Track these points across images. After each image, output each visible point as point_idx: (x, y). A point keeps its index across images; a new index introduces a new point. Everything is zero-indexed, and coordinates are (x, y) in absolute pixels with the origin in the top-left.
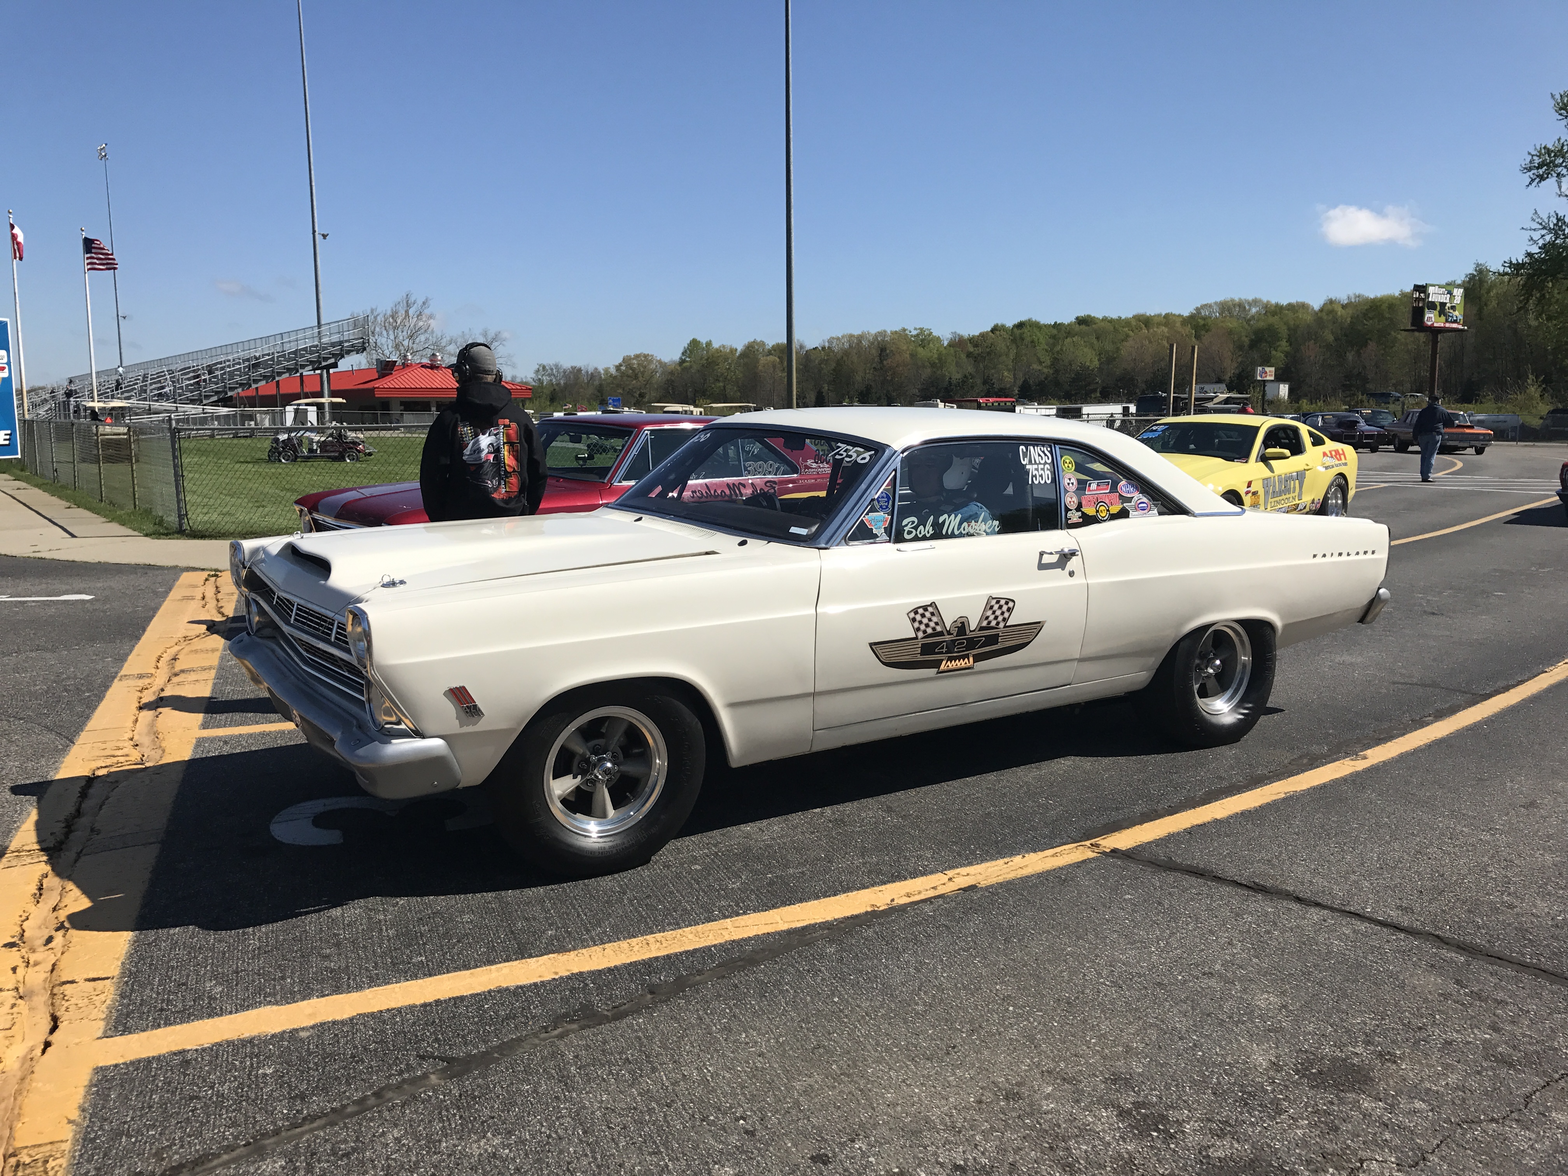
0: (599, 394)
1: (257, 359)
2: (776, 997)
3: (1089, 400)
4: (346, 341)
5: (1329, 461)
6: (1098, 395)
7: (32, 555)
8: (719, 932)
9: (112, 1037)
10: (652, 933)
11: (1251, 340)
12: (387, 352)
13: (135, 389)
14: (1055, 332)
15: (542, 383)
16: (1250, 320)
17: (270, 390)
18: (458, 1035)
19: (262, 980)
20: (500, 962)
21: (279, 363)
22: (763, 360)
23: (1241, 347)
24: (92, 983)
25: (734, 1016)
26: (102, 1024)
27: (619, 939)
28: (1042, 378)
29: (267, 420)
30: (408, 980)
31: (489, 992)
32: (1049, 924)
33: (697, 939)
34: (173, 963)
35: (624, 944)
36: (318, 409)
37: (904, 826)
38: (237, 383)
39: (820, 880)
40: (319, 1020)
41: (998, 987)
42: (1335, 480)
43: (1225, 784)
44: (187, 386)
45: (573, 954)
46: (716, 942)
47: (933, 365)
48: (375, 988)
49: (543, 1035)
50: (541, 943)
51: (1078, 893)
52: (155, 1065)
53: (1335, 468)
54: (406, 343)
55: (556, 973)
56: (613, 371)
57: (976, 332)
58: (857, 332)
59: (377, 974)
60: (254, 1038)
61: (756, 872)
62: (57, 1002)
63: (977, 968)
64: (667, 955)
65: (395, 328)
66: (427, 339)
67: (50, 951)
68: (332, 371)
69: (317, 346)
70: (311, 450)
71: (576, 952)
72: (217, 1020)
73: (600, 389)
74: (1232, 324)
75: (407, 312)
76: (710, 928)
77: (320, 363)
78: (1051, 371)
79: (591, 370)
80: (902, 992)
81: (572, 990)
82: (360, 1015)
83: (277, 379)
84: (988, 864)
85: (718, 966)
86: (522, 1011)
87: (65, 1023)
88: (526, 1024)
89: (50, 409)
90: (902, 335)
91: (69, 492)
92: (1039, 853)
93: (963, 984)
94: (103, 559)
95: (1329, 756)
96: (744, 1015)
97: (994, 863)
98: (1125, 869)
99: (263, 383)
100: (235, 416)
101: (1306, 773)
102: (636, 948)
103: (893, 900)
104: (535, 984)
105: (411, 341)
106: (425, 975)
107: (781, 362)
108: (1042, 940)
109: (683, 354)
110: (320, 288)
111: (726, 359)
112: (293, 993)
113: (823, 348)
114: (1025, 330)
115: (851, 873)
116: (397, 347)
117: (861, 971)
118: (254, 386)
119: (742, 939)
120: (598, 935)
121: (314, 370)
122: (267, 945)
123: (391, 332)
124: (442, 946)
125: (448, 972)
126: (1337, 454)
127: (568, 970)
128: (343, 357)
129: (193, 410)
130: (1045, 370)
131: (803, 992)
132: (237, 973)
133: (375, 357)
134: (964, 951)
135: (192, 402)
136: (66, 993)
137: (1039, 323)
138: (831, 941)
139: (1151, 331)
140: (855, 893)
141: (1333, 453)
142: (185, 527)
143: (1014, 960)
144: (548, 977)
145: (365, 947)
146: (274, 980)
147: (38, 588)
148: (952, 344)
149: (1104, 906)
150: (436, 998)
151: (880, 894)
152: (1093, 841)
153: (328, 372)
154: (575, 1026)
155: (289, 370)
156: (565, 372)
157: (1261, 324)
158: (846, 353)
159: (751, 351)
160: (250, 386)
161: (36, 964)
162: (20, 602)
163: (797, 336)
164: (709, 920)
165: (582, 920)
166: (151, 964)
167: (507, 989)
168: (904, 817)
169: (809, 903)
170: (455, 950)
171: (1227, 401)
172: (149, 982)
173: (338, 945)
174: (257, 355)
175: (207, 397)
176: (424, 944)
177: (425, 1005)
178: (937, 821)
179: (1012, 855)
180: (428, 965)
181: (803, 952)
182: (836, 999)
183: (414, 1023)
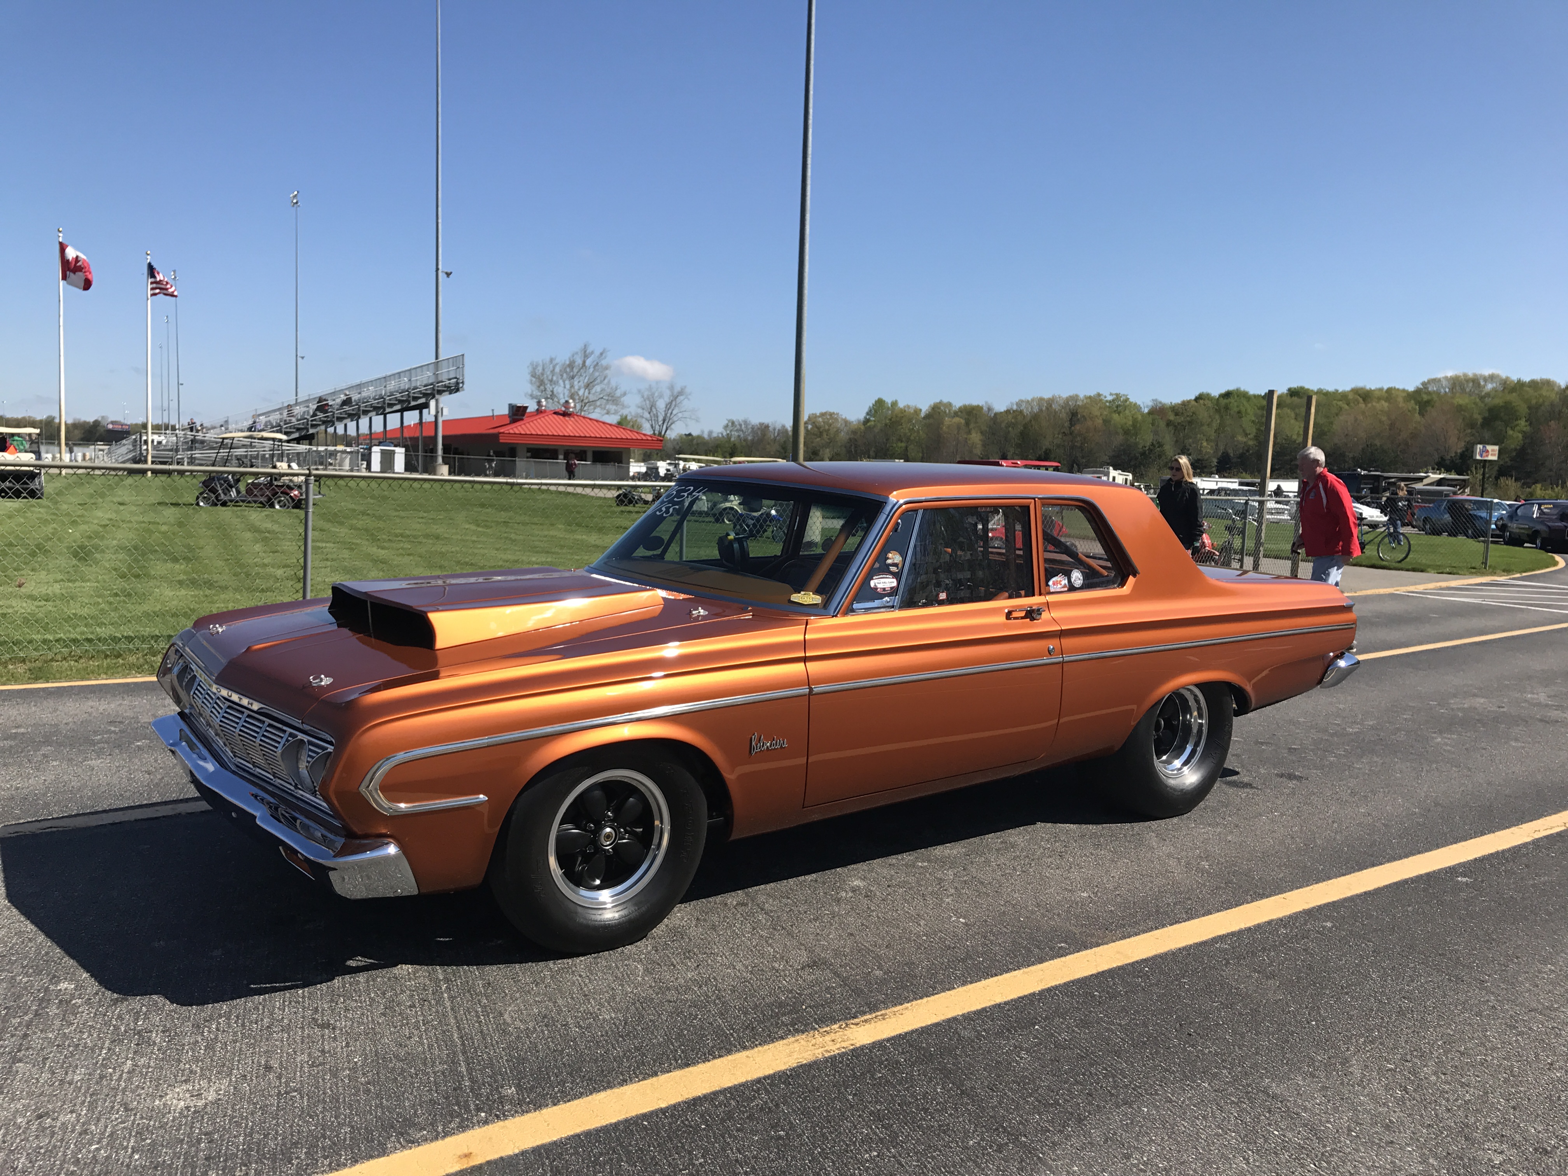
0: (782, 451)
11: (1484, 419)
15: (730, 439)
16: (1484, 397)
22: (948, 422)
23: (1472, 425)
47: (1126, 432)
54: (581, 393)
57: (1178, 401)
65: (572, 377)
66: (603, 390)
74: (1461, 400)
75: (584, 362)
77: (409, 403)
78: (1254, 444)
79: (778, 427)
90: (1096, 400)
107: (967, 424)
109: (868, 414)
110: (440, 328)
111: (910, 420)
113: (1011, 411)
114: (1232, 400)
123: (567, 382)
128: (434, 396)
130: (1248, 442)
137: (1247, 393)
139: (1370, 405)
148: (1152, 412)
156: (753, 428)
157: (1498, 401)
158: (1036, 417)
159: (937, 412)
171: (1440, 482)
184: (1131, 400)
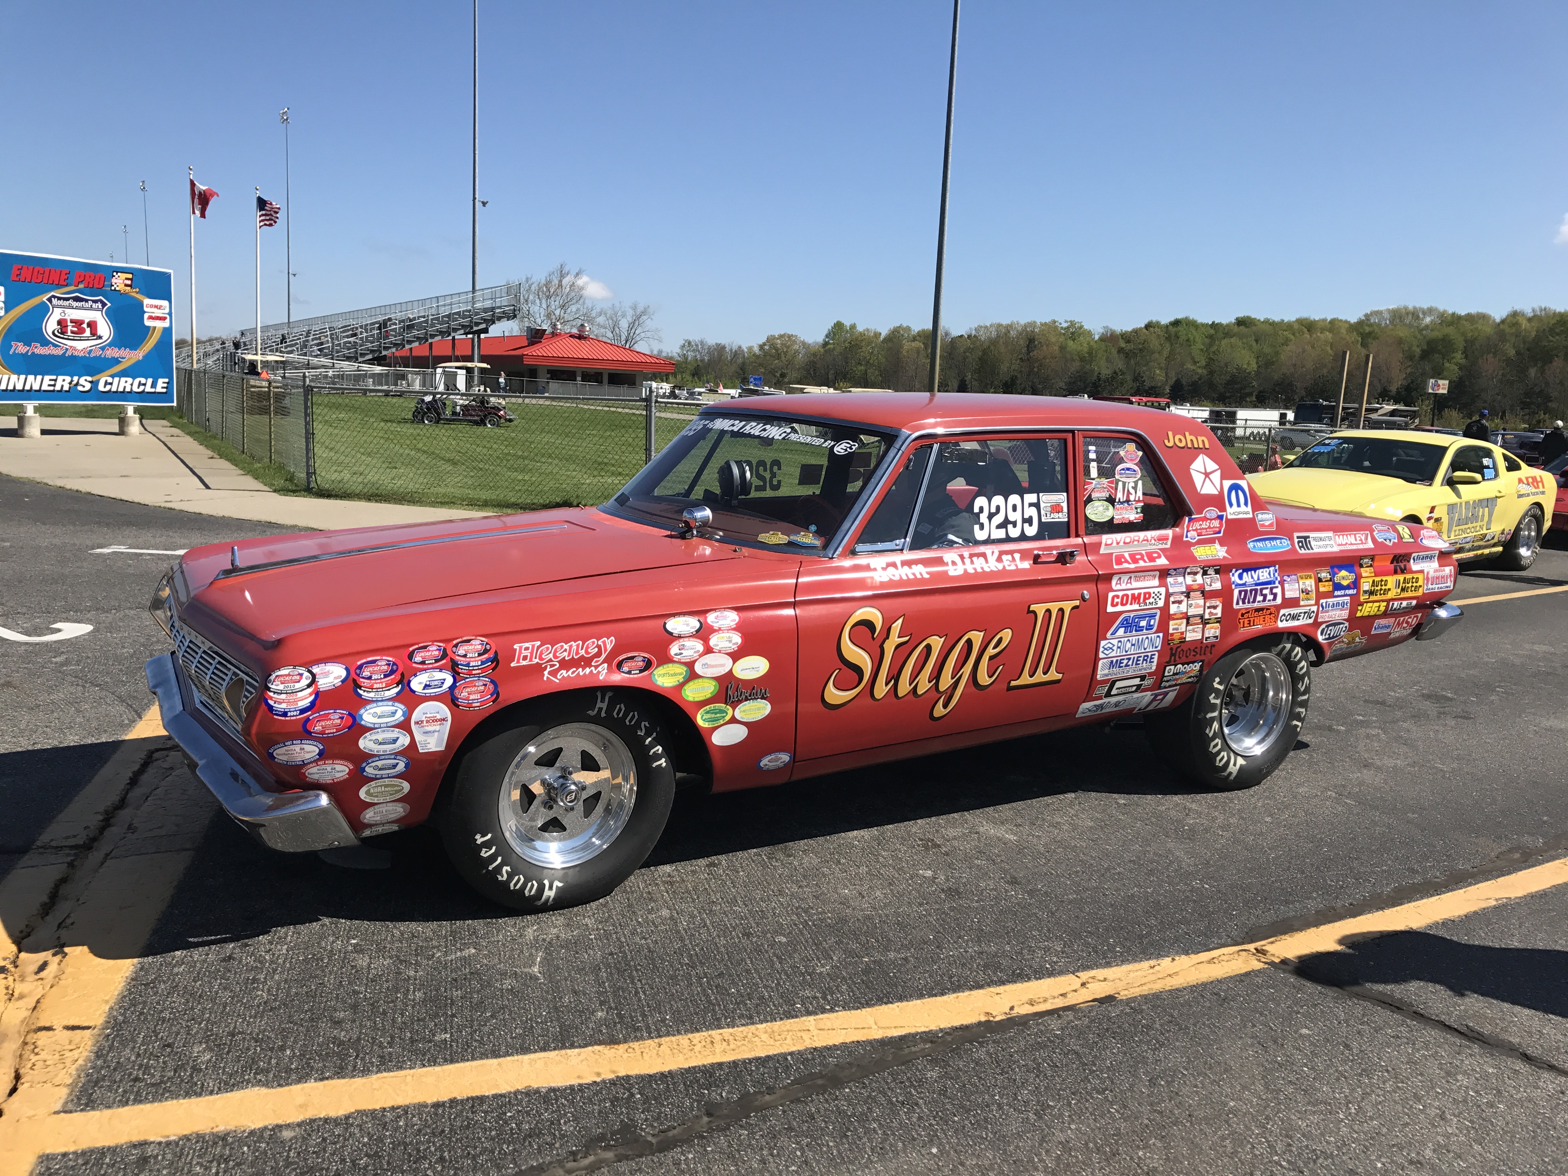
0: (741, 372)
1: (411, 320)
2: (860, 1139)
3: (1244, 404)
4: (500, 307)
5: (1524, 489)
6: (1254, 399)
7: (163, 505)
8: (799, 1034)
9: (71, 1112)
10: (719, 1027)
11: (1423, 351)
12: (539, 321)
13: (297, 344)
14: (1212, 332)
15: (687, 359)
16: (1422, 330)
17: (424, 351)
18: (469, 1154)
19: (258, 1049)
20: (535, 1051)
21: (433, 325)
22: (907, 345)
23: (1411, 358)
24: (70, 1033)
25: (806, 1162)
26: (64, 1092)
27: (679, 1033)
28: (1196, 378)
29: (418, 381)
30: (424, 1066)
31: (516, 1093)
32: (1206, 1063)
33: (772, 1042)
34: (166, 1014)
35: (683, 1040)
36: (467, 372)
37: (1030, 904)
38: (391, 343)
39: (925, 971)
40: (310, 1114)
41: (1141, 1153)
42: (1530, 510)
43: (1418, 879)
44: (345, 343)
45: (622, 1047)
46: (794, 1049)
47: (1082, 359)
48: (385, 1074)
49: (570, 1165)
50: (588, 1028)
51: (1242, 1020)
52: (107, 1160)
53: (1531, 497)
54: (557, 312)
55: (598, 1074)
56: (756, 350)
57: (1128, 327)
58: (1005, 322)
59: (390, 1053)
60: (228, 1134)
61: (851, 953)
62: (27, 1053)
63: (1114, 1121)
64: (734, 1062)
65: (548, 297)
66: (578, 310)
67: (40, 982)
68: (483, 336)
69: (470, 311)
70: (454, 413)
71: (626, 1046)
72: (194, 1100)
73: (743, 368)
74: (1402, 333)
75: (561, 281)
76: (788, 1027)
77: (472, 328)
78: (1205, 372)
79: (735, 348)
80: (1017, 1147)
81: (615, 1100)
82: (358, 1112)
83: (430, 341)
84: (1130, 967)
85: (793, 1083)
86: (550, 1126)
87: (26, 1085)
88: (552, 1145)
89: (218, 359)
90: (1052, 326)
91: (216, 441)
92: (1193, 956)
93: (1096, 1143)
94: (227, 514)
95: (1546, 851)
96: (818, 1162)
97: (1137, 966)
98: (1299, 990)
99: (417, 344)
100: (387, 375)
101: (1520, 873)
102: (698, 1048)
103: (1012, 1008)
104: (572, 1088)
105: (563, 311)
106: (446, 1061)
107: (926, 348)
108: (1196, 1086)
109: (827, 336)
110: (477, 255)
111: (869, 343)
112: (288, 1071)
113: (969, 336)
114: (1181, 328)
115: (964, 965)
116: (548, 316)
117: (968, 1111)
118: (407, 347)
119: (826, 1047)
120: (655, 1024)
121: (466, 334)
122: (275, 1000)
123: (544, 301)
124: (472, 1021)
125: (473, 1059)
126: (1535, 482)
127: (613, 1072)
128: (494, 323)
129: (348, 367)
130: (1200, 371)
131: (894, 1134)
132: (233, 1035)
133: (527, 324)
134: (1098, 1092)
135: (348, 359)
136: (39, 1043)
137: (1196, 321)
138: (934, 1062)
139: (1314, 336)
140: (967, 993)
141: (1530, 480)
142: (313, 485)
143: (1160, 1113)
144: (588, 1079)
145: (384, 1013)
146: (271, 1050)
147: (158, 540)
148: (1103, 339)
149: (1275, 1042)
150: (452, 1096)
151: (997, 997)
152: (1258, 944)
153: (479, 337)
154: (610, 1155)
155: (441, 333)
156: (709, 348)
157: (1437, 334)
158: (994, 342)
159: (896, 336)
160: (404, 347)
161: (21, 997)
162: (136, 554)
163: (943, 322)
164: (789, 1015)
165: (640, 1000)
166: (141, 1013)
167: (537, 1091)
168: (1031, 893)
169: (911, 1003)
170: (486, 1029)
171: (1393, 413)
172: (132, 1038)
173: (355, 1007)
174: (411, 317)
175: (362, 355)
176: (453, 1016)
177: (437, 1105)
178: (1070, 902)
179: (1159, 956)
180: (451, 1046)
181: (898, 1074)
182: (934, 1150)
183: (420, 1130)
184: (1086, 327)
